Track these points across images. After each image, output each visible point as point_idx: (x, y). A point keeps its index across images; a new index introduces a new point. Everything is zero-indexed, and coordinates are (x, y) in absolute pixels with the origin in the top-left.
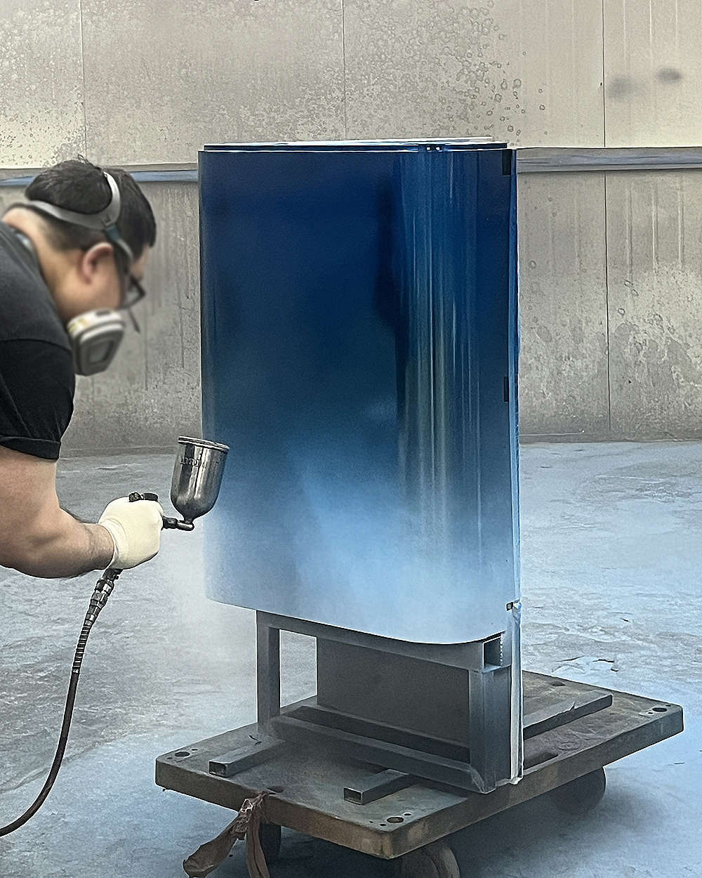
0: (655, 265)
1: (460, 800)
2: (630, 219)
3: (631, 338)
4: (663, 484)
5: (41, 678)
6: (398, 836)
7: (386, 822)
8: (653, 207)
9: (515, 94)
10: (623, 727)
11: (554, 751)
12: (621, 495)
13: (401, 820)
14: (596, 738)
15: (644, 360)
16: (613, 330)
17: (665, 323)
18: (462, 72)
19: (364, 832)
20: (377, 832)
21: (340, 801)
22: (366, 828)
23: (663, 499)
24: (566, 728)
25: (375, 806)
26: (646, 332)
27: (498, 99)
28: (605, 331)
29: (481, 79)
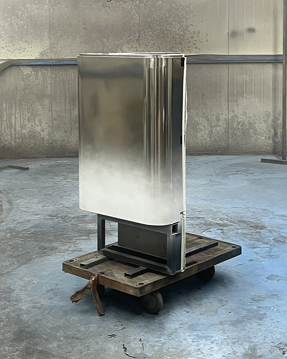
0: (245, 95)
1: (163, 277)
2: (237, 80)
3: (236, 120)
4: (245, 169)
5: (29, 234)
6: (141, 289)
7: (138, 284)
8: (245, 76)
9: (198, 36)
10: (221, 253)
11: (197, 261)
12: (230, 173)
13: (143, 284)
14: (211, 256)
15: (240, 128)
16: (230, 117)
17: (248, 115)
18: (180, 28)
19: (131, 288)
20: (134, 288)
21: (123, 277)
22: (131, 287)
23: (244, 175)
24: (201, 253)
25: (135, 279)
26: (241, 118)
27: (192, 37)
28: (227, 117)
29: (187, 30)
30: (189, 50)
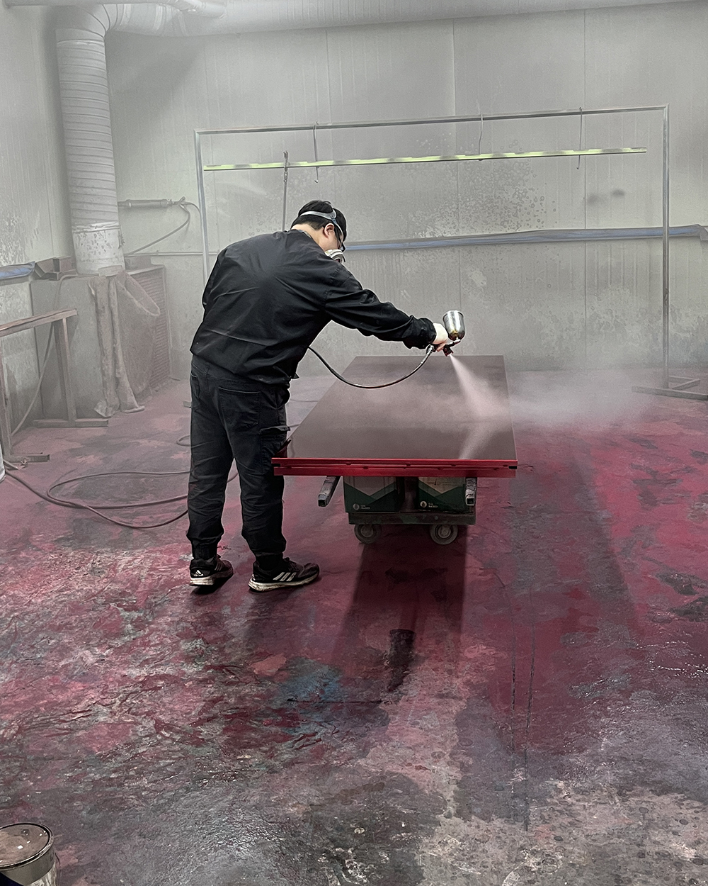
0: (610, 286)
2: (598, 263)
3: (597, 321)
8: (609, 258)
9: (541, 204)
16: (588, 317)
17: (614, 314)
18: (515, 194)
26: (604, 318)
28: (584, 317)
29: (525, 197)
30: (528, 225)
